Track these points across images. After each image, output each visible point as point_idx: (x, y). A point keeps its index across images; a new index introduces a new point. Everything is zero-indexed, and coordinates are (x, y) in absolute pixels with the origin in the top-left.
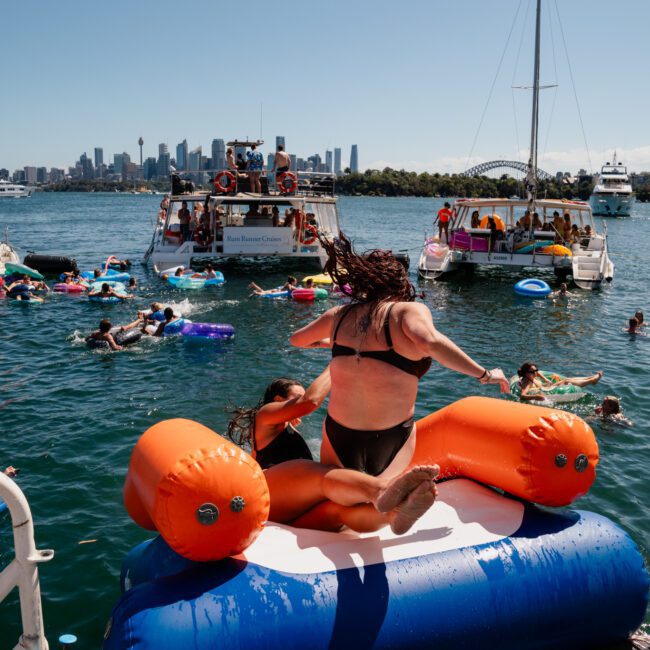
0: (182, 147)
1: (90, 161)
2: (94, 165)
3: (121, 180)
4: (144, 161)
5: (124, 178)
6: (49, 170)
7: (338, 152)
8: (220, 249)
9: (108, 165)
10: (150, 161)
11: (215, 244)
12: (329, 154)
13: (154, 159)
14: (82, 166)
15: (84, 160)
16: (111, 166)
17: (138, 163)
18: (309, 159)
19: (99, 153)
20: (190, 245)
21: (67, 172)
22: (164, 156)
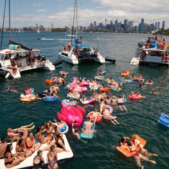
0: (116, 21)
1: (93, 25)
2: (94, 26)
3: (100, 29)
4: (106, 25)
5: (101, 29)
6: (83, 27)
7: (159, 23)
9: (97, 25)
10: (108, 25)
12: (156, 23)
13: (109, 24)
14: (91, 26)
15: (91, 24)
16: (98, 26)
17: (105, 25)
18: (150, 25)
19: (95, 22)
21: (87, 27)
22: (111, 24)
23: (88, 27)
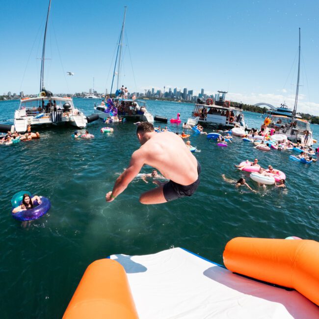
0: (175, 90)
1: (151, 92)
3: (158, 97)
6: (140, 94)
8: (206, 120)
9: (155, 93)
10: (166, 93)
11: (204, 119)
12: (216, 95)
15: (149, 92)
17: (163, 93)
19: (153, 89)
20: (198, 118)
22: (170, 92)
23: (146, 94)
